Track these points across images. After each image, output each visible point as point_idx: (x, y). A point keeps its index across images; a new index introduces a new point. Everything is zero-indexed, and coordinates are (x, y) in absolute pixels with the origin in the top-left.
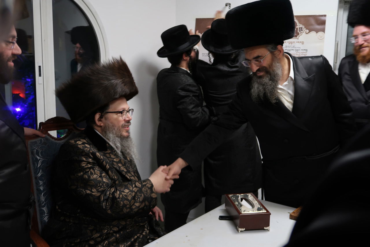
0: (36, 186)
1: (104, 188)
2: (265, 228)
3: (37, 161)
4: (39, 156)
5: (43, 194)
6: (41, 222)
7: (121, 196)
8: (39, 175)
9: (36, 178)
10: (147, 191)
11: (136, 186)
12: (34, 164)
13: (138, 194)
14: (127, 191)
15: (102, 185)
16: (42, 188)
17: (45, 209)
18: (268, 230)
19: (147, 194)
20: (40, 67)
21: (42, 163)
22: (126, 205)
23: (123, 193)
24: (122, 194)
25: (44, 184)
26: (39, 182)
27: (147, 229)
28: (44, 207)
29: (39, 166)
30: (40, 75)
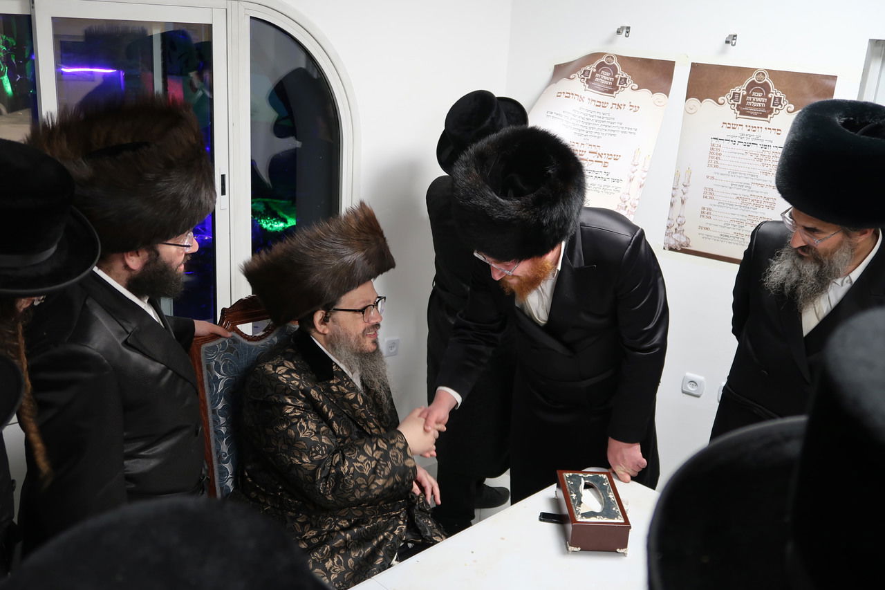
0: (214, 426)
1: (323, 455)
2: (618, 550)
3: (217, 381)
4: (220, 373)
5: (225, 439)
6: (222, 489)
7: (352, 469)
8: (220, 406)
9: (214, 411)
10: (397, 457)
11: (378, 448)
12: (210, 387)
13: (381, 462)
14: (362, 458)
15: (319, 451)
16: (223, 430)
17: (228, 467)
18: (624, 554)
19: (397, 462)
20: (223, 176)
21: (225, 385)
22: (360, 485)
23: (355, 464)
24: (353, 466)
25: (227, 422)
26: (219, 419)
27: (404, 521)
28: (226, 462)
29: (219, 391)
30: (223, 193)
